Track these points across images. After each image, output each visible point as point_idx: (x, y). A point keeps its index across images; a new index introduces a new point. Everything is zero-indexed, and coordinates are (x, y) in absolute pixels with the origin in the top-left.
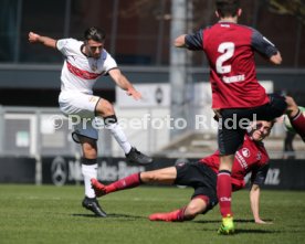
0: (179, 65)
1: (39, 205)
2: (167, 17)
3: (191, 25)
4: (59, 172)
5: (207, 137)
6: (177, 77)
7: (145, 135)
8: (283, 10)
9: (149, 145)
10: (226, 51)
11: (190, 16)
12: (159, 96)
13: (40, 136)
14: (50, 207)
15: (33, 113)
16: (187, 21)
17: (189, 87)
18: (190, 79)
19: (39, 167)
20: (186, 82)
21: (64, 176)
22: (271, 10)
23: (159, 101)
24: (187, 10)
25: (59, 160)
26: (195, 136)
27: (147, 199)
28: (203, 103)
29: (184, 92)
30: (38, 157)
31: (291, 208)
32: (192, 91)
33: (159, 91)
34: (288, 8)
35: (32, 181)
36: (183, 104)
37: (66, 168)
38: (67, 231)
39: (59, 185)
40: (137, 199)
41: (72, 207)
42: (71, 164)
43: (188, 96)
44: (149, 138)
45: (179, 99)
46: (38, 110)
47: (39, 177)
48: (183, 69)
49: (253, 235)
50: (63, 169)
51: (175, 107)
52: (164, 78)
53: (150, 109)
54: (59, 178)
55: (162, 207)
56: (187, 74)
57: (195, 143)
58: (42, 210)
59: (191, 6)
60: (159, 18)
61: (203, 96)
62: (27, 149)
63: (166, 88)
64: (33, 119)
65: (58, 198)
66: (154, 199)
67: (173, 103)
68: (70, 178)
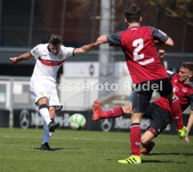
0: (105, 50)
1: (11, 141)
2: (98, 18)
3: (113, 23)
4: (25, 120)
5: (123, 98)
6: (104, 57)
7: (82, 96)
8: (174, 15)
9: (85, 103)
10: (138, 45)
11: (113, 17)
12: (92, 70)
13: (13, 96)
14: (18, 143)
15: (8, 80)
16: (111, 20)
17: (111, 64)
18: (112, 59)
19: (11, 116)
20: (110, 61)
21: (28, 122)
22: (167, 14)
23: (92, 73)
24: (111, 13)
25: (25, 112)
26: (115, 98)
27: (82, 139)
28: (120, 75)
29: (108, 68)
30: (11, 110)
31: (178, 146)
32: (114, 67)
33: (92, 67)
34: (178, 13)
35: (7, 126)
36: (108, 75)
37: (29, 117)
38: (30, 159)
39: (25, 128)
40: (76, 139)
41: (34, 143)
42: (33, 115)
43: (111, 70)
44: (85, 98)
45: (105, 72)
46: (11, 78)
47: (11, 122)
48: (108, 52)
49: (152, 164)
50: (27, 118)
51: (102, 78)
52: (95, 58)
53: (85, 78)
54: (25, 124)
55: (93, 144)
56: (111, 56)
57: (115, 102)
58: (13, 145)
59: (113, 10)
60: (92, 18)
61: (121, 70)
62: (4, 104)
63: (96, 65)
64: (8, 84)
65: (24, 137)
66: (87, 139)
67: (101, 75)
68: (32, 124)
